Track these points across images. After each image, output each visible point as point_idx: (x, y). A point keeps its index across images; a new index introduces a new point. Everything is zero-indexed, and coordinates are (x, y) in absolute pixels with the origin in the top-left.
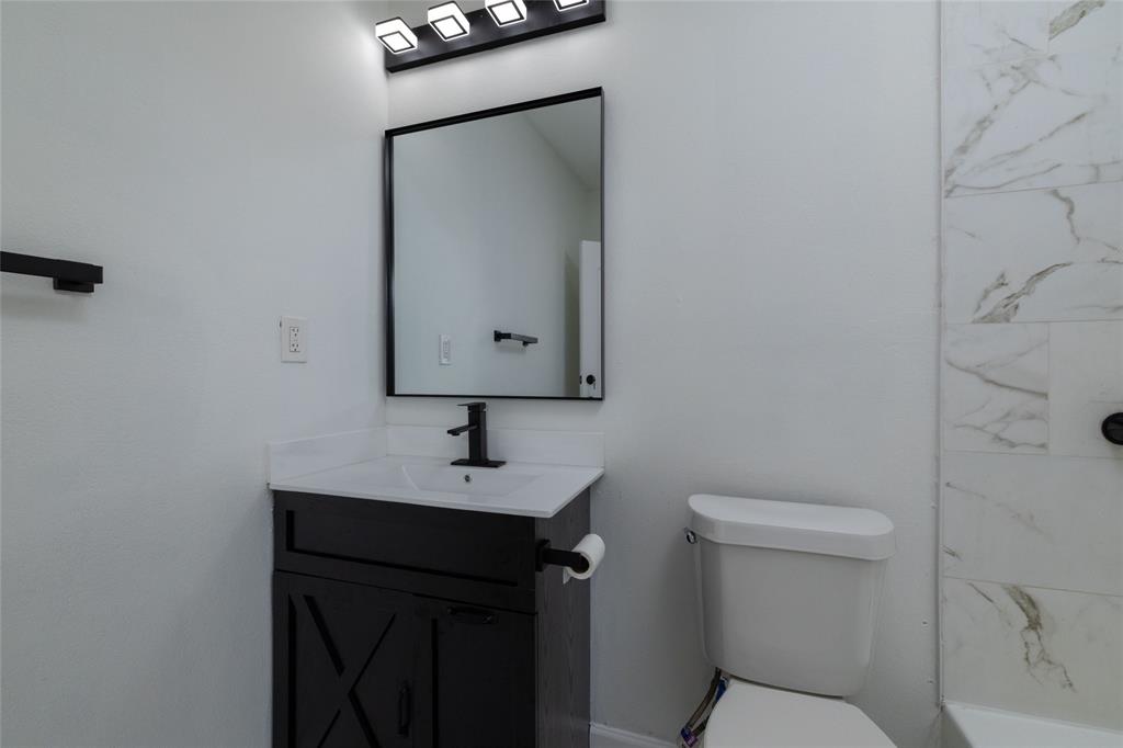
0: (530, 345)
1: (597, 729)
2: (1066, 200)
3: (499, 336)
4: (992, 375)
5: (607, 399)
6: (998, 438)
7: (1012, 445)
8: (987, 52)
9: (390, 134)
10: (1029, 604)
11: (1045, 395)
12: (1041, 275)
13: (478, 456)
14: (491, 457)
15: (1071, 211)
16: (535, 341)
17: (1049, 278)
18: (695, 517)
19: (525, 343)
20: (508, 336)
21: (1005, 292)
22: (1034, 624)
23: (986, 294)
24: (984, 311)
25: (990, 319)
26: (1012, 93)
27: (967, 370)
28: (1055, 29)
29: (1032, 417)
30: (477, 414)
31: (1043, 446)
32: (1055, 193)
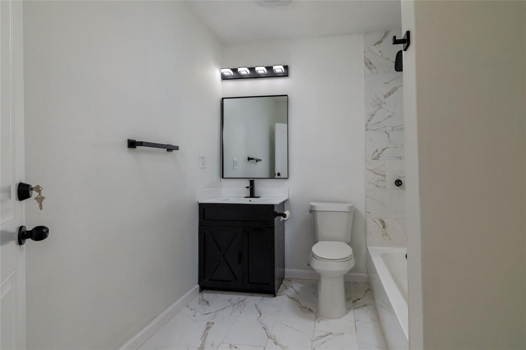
0: (258, 162)
1: (286, 270)
2: (388, 134)
3: (249, 159)
4: (375, 172)
5: (289, 178)
6: (377, 186)
7: (379, 187)
8: (373, 100)
9: (223, 99)
10: (383, 222)
11: (385, 176)
12: (384, 149)
13: (252, 195)
14: (256, 196)
15: (389, 136)
16: (260, 160)
17: (385, 150)
18: (312, 206)
19: (257, 161)
20: (252, 159)
21: (377, 153)
22: (384, 227)
23: (374, 153)
24: (374, 157)
25: (375, 159)
26: (378, 109)
27: (371, 171)
28: (385, 97)
29: (383, 181)
30: (252, 183)
31: (385, 187)
32: (386, 132)
